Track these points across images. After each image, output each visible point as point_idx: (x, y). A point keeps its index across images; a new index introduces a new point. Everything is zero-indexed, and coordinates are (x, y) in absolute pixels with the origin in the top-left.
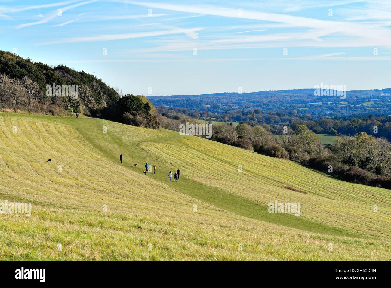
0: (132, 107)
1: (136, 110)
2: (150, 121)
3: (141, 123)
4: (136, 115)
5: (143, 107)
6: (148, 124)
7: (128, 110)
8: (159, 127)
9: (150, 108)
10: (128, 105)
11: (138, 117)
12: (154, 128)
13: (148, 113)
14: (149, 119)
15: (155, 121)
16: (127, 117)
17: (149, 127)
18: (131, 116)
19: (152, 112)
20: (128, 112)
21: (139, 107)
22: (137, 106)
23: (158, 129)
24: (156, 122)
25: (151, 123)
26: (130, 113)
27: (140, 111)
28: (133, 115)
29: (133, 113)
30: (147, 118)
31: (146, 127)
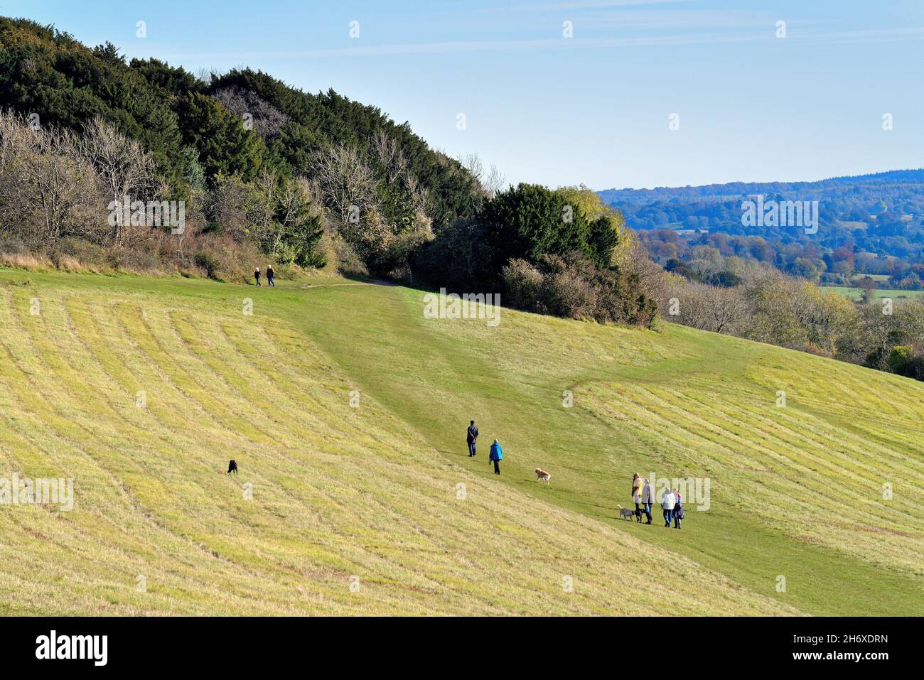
0: (541, 235)
1: (555, 248)
2: (616, 292)
3: (579, 305)
4: (557, 270)
5: (584, 234)
6: (608, 305)
7: (523, 249)
8: (652, 316)
9: (613, 240)
10: (522, 229)
11: (564, 280)
12: (633, 321)
13: (607, 262)
14: (610, 284)
15: (635, 294)
16: (521, 278)
17: (614, 320)
18: (535, 275)
19: (621, 255)
20: (525, 257)
21: (569, 235)
22: (562, 232)
23: (649, 327)
24: (641, 299)
25: (619, 304)
26: (533, 262)
27: (575, 254)
28: (546, 268)
29: (542, 261)
30: (600, 280)
31: (599, 318)
